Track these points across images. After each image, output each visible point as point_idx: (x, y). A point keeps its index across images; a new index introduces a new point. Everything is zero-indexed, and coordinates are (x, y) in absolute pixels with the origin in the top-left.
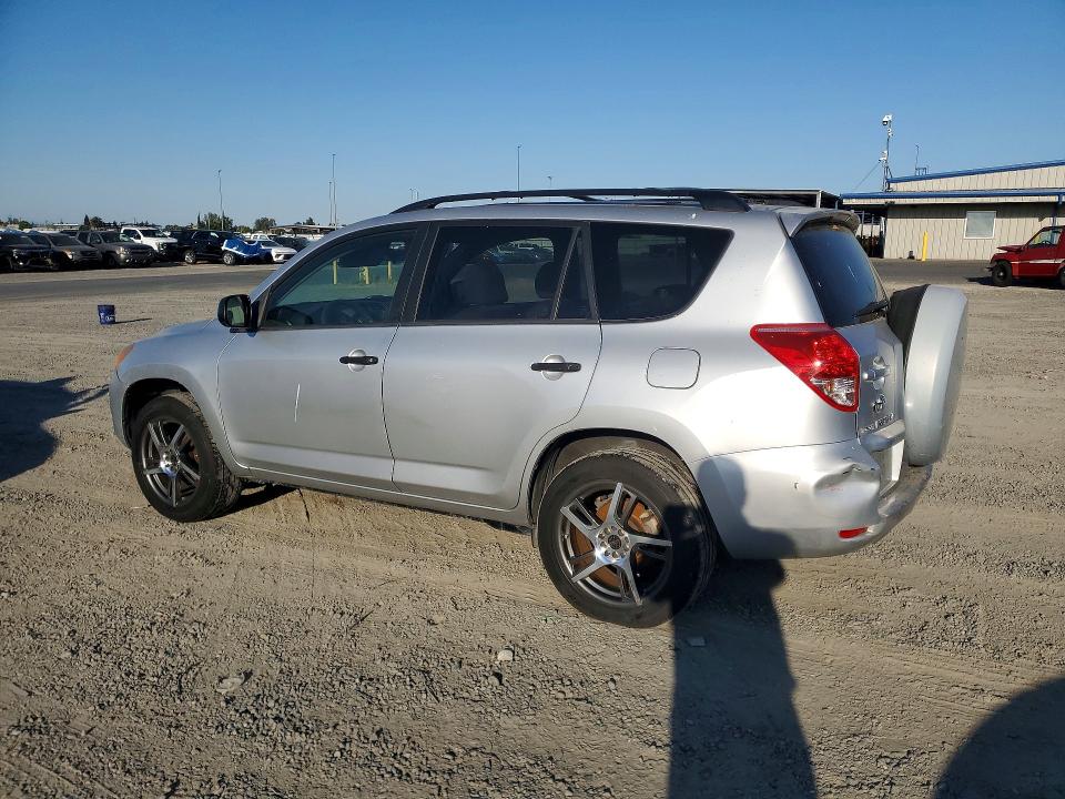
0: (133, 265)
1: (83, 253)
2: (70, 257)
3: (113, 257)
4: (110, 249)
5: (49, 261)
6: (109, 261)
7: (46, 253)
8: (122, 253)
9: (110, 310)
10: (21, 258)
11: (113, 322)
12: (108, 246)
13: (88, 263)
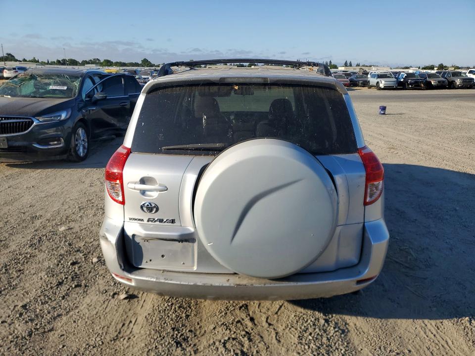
0: (462, 88)
1: (439, 82)
2: (433, 83)
3: (453, 83)
4: (453, 80)
5: (422, 85)
6: (451, 85)
7: (422, 82)
8: (458, 82)
9: (384, 108)
10: (411, 84)
11: (384, 114)
12: (452, 78)
13: (441, 86)
